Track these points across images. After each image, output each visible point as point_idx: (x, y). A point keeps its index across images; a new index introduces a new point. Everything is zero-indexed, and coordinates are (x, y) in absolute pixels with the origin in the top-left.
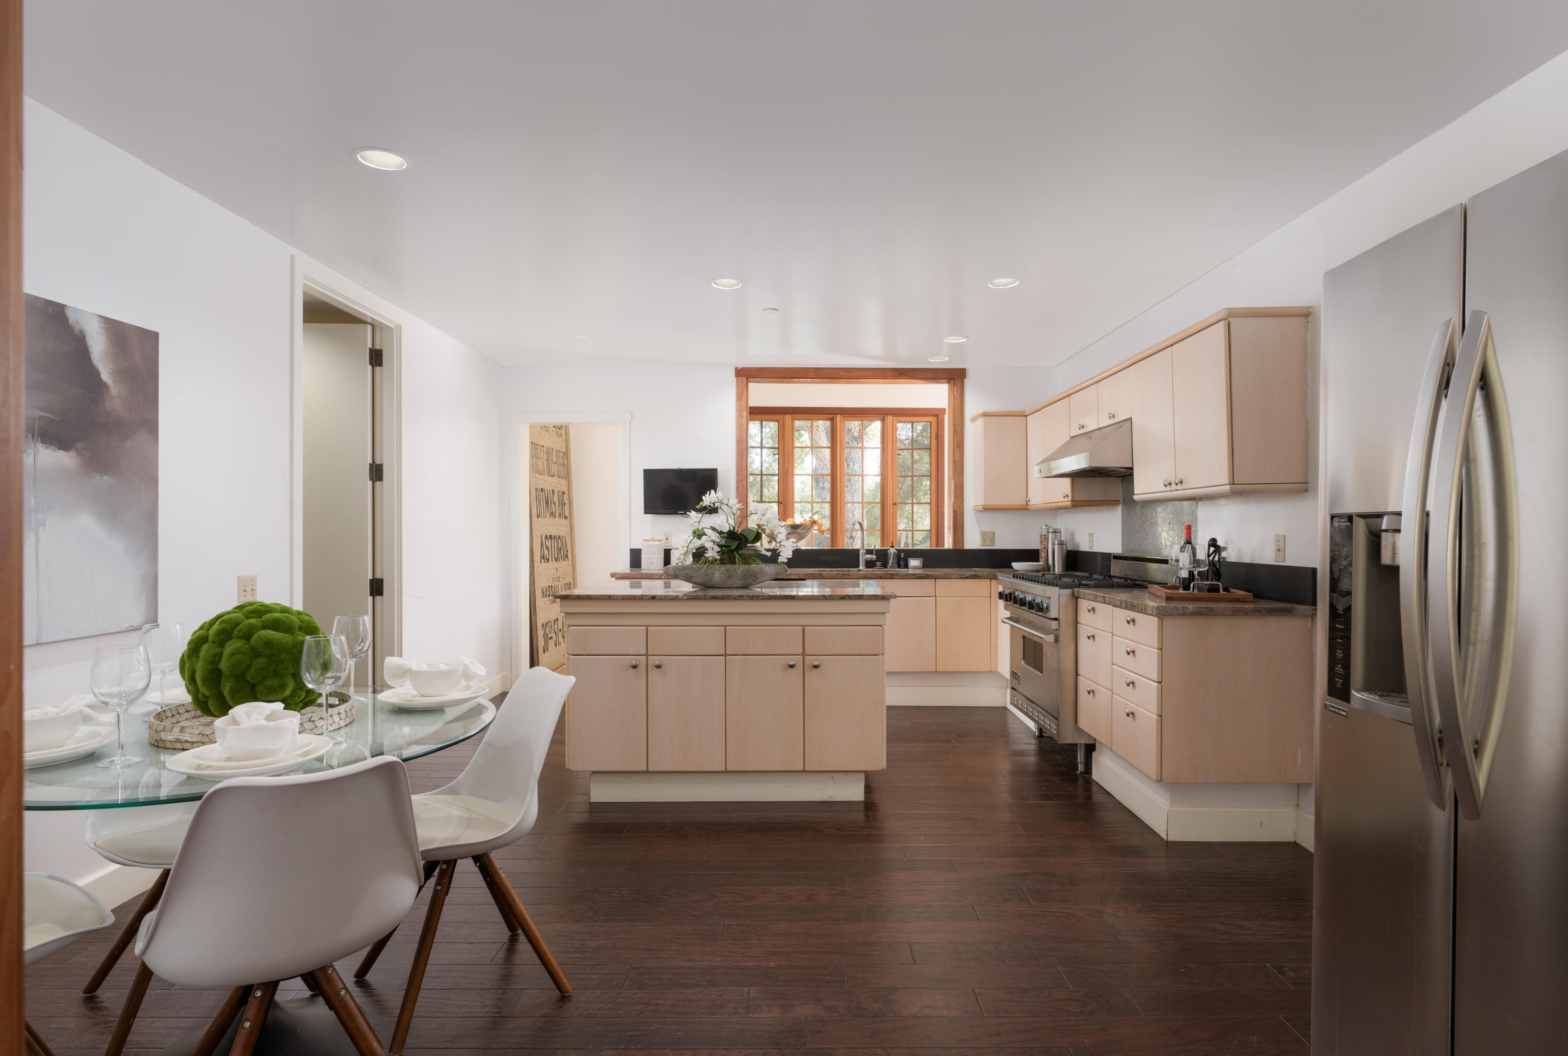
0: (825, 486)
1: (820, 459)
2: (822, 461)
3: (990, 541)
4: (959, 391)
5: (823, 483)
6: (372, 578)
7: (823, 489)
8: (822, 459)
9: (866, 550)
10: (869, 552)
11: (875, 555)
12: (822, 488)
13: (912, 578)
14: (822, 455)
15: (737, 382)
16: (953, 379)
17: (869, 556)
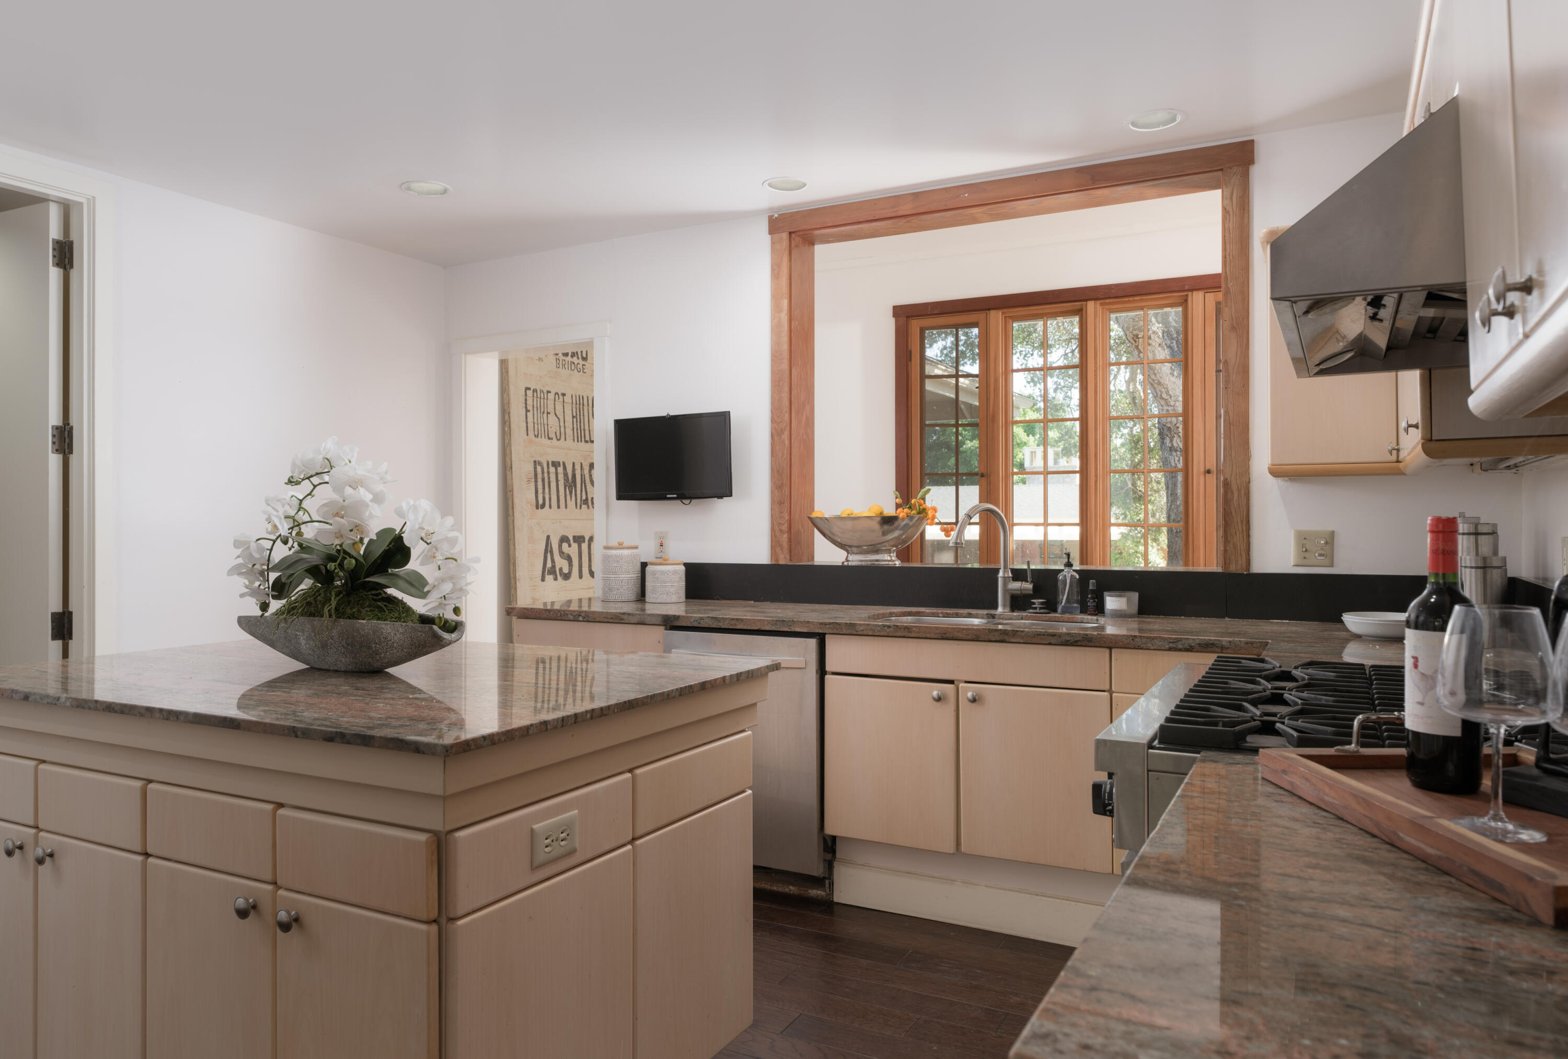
0: (1175, 445)
1: (1161, 398)
2: (1166, 400)
3: (1320, 555)
4: (1234, 196)
5: (1171, 441)
6: (60, 610)
7: (1171, 450)
8: (1164, 396)
9: (1013, 571)
10: (1018, 575)
11: (1032, 582)
12: (1170, 448)
13: (1050, 644)
14: (1163, 390)
15: (773, 243)
16: (1222, 170)
17: (1016, 585)
